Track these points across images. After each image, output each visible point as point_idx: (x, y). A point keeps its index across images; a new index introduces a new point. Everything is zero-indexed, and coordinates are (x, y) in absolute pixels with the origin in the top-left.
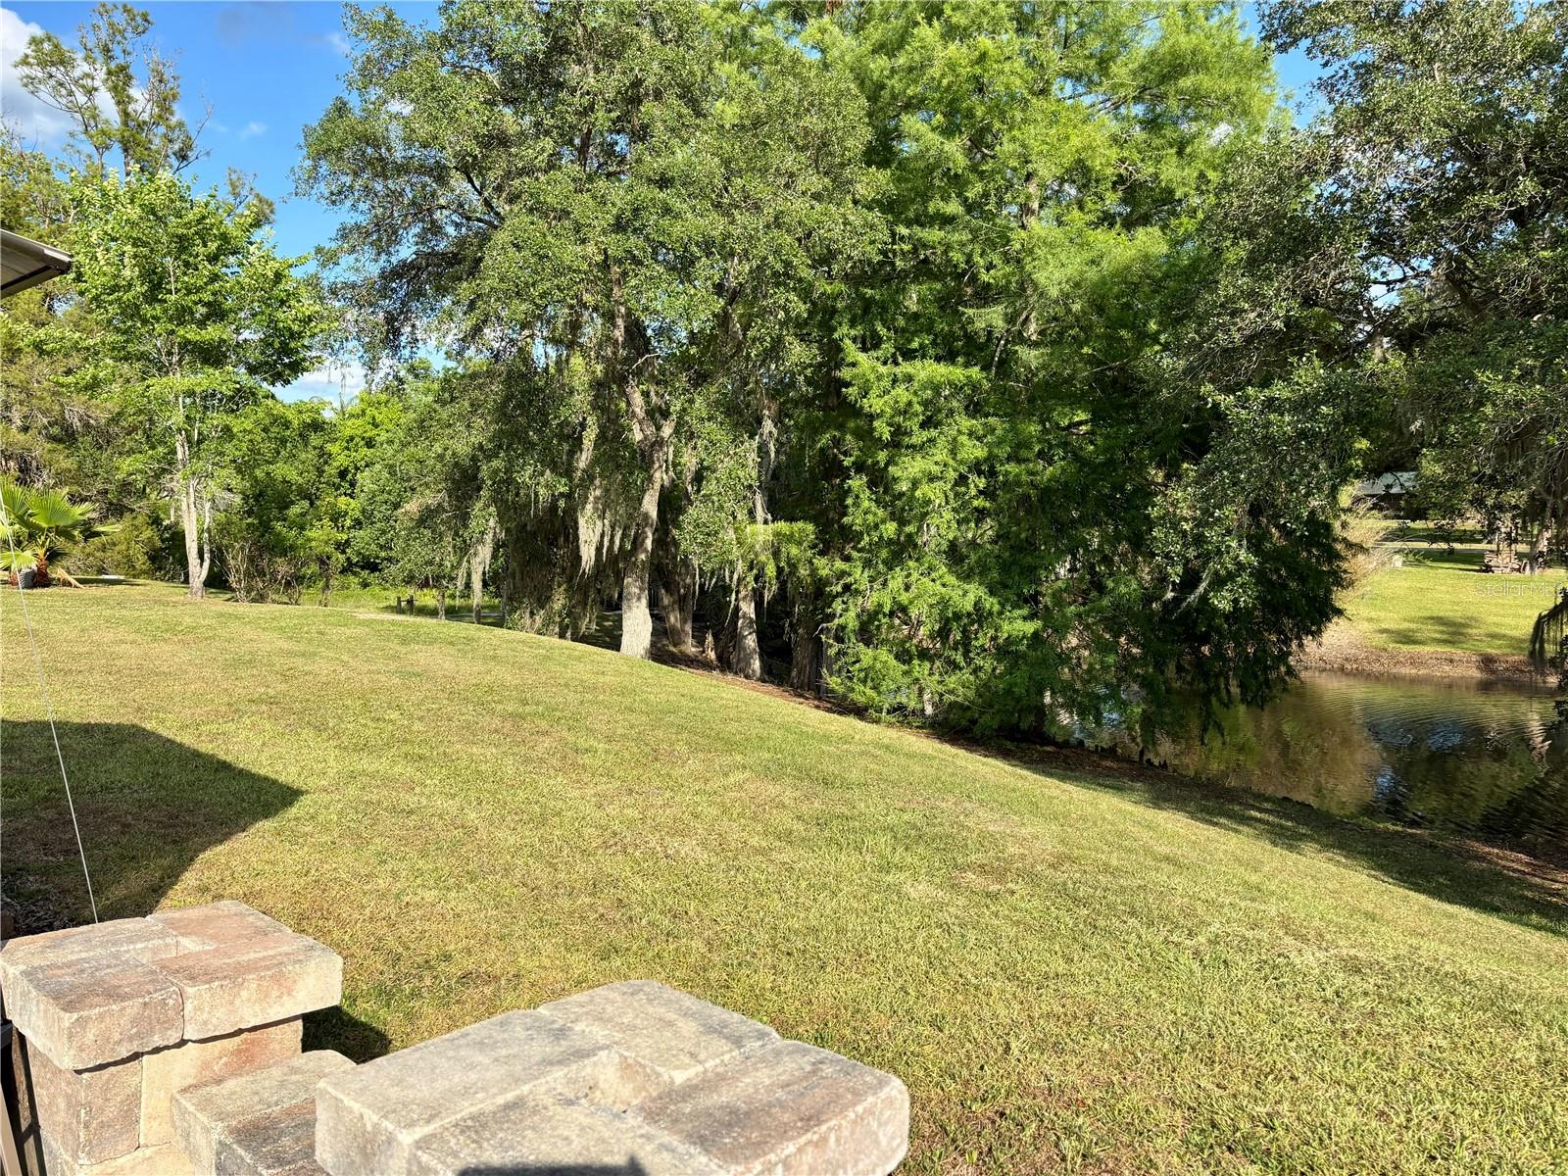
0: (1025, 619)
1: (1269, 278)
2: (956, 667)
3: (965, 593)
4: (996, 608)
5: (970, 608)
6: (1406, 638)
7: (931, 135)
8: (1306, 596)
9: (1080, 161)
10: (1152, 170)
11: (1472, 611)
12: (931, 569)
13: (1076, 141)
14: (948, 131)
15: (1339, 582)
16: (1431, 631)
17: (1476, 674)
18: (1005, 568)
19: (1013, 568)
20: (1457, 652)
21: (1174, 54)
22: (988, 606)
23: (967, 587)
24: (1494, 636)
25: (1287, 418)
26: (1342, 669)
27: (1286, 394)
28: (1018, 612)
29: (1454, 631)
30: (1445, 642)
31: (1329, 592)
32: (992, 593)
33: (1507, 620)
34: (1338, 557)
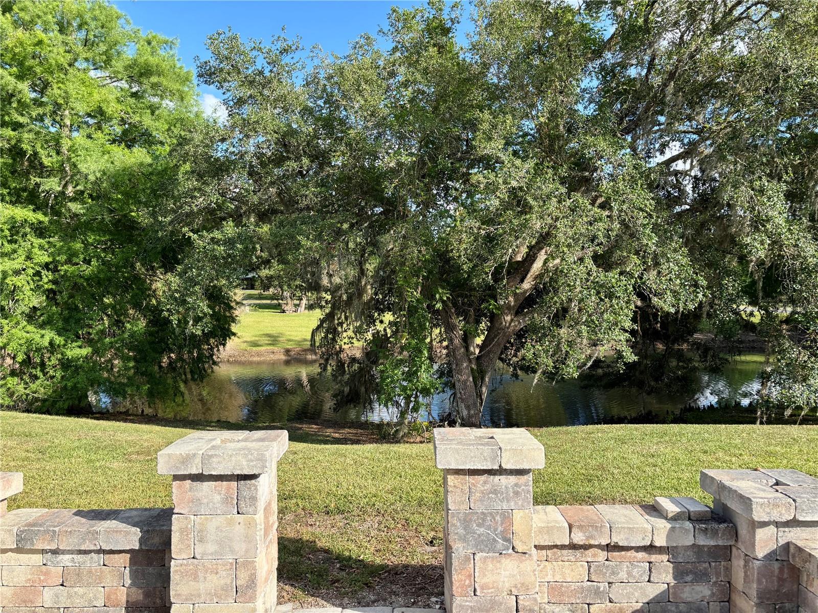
0: (80, 347)
1: (208, 185)
2: (36, 378)
3: (43, 336)
4: (63, 342)
5: (47, 344)
6: (255, 344)
7: (9, 77)
8: (220, 328)
9: (100, 108)
10: (138, 119)
11: (279, 330)
12: (18, 323)
13: (96, 97)
14: (20, 77)
15: (234, 320)
16: (265, 340)
17: (283, 357)
18: (66, 320)
19: (71, 320)
20: (275, 349)
21: (147, 64)
22: (58, 342)
23: (43, 332)
24: (289, 340)
25: (222, 248)
26: (228, 361)
27: (220, 237)
28: (75, 344)
29: (274, 339)
30: (270, 344)
31: (230, 325)
32: (59, 335)
33: (293, 333)
34: (232, 308)
